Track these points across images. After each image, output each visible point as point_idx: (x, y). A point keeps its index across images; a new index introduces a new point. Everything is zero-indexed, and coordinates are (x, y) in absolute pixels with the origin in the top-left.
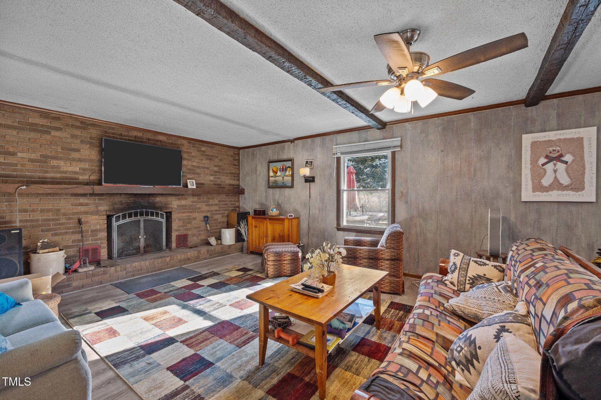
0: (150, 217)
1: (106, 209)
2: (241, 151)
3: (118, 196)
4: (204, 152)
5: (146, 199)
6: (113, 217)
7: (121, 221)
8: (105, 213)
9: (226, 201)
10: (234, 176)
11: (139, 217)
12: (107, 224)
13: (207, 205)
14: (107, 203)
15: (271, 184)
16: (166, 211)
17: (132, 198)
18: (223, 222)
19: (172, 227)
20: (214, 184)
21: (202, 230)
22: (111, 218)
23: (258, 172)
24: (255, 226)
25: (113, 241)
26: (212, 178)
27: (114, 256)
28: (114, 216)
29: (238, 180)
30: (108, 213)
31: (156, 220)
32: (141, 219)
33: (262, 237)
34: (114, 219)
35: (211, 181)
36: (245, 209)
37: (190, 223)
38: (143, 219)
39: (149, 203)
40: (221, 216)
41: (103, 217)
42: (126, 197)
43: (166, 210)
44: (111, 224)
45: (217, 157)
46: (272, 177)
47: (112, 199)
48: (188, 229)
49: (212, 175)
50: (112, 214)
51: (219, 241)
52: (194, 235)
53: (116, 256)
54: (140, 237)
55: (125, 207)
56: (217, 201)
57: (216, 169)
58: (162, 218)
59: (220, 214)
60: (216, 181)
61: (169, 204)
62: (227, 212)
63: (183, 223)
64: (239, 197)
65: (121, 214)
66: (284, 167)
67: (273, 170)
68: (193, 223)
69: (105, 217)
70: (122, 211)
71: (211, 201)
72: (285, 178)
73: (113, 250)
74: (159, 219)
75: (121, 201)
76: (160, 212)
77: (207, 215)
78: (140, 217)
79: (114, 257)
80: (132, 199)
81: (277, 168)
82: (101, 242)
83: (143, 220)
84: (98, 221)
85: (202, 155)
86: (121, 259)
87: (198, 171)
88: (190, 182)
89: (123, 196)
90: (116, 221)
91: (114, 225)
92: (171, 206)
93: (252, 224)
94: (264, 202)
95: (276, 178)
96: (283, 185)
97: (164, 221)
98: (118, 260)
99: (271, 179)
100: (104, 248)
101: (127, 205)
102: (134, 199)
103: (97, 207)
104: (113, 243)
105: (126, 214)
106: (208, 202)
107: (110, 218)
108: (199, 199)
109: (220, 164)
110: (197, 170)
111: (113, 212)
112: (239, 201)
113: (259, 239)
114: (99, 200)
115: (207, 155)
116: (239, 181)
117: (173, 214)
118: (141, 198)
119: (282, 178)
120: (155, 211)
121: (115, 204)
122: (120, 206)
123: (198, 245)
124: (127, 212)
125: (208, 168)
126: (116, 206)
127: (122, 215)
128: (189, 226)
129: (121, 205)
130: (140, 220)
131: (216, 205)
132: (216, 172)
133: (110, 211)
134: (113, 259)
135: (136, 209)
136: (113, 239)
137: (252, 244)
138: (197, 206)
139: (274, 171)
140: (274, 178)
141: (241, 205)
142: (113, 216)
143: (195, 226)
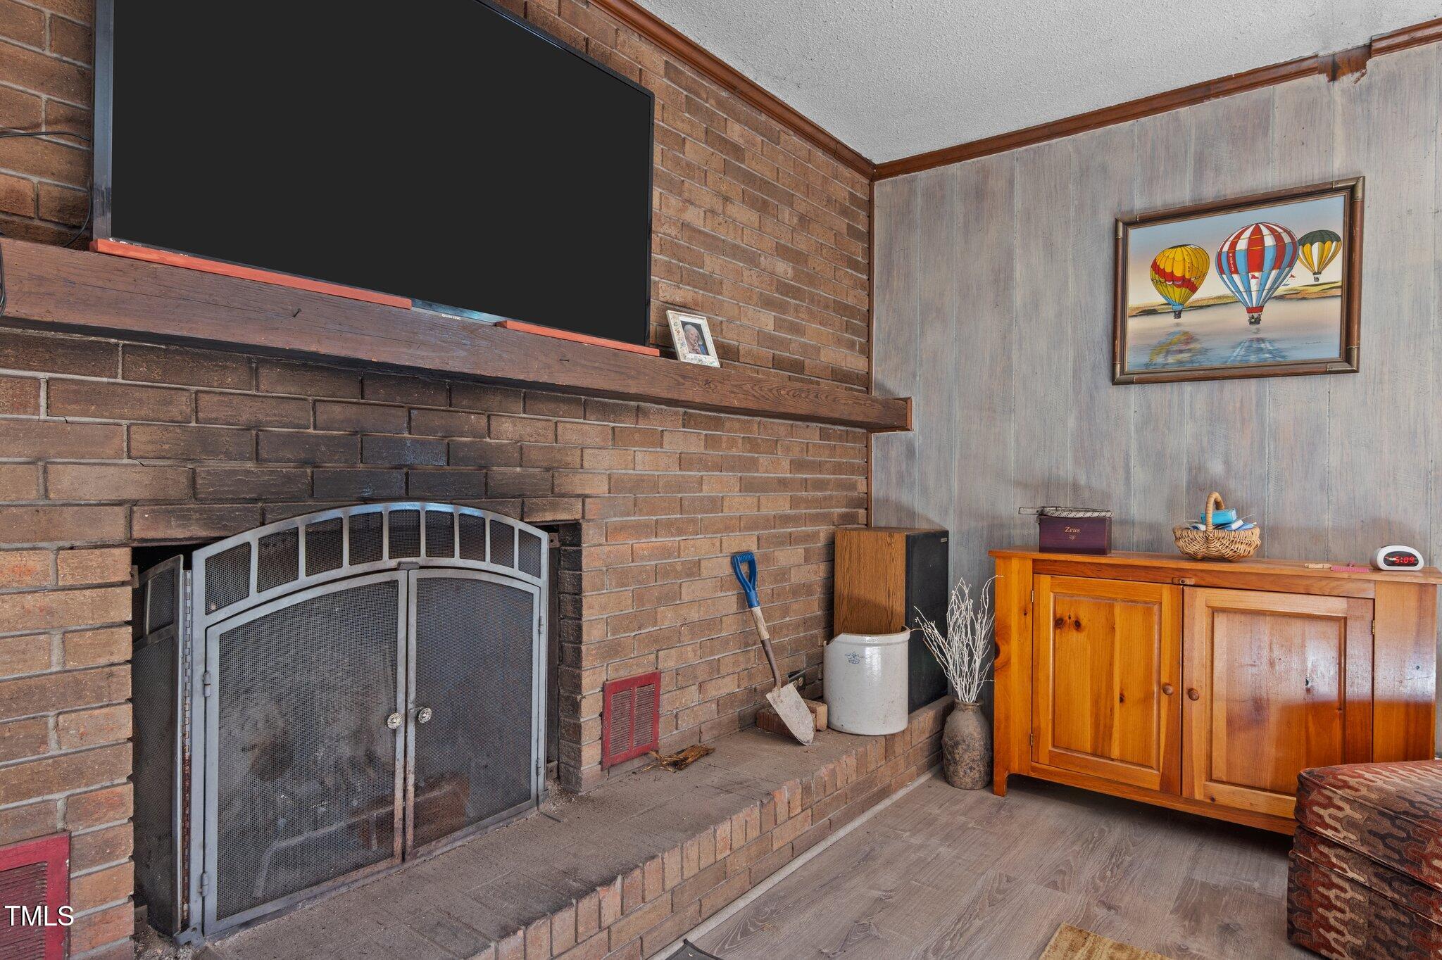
0: (457, 561)
1: (130, 493)
2: (883, 188)
3: (232, 380)
4: (736, 150)
5: (437, 421)
6: (188, 566)
7: (254, 597)
8: (114, 526)
9: (819, 466)
10: (848, 327)
11: (387, 562)
12: (137, 622)
13: (748, 486)
14: (141, 438)
15: (1133, 360)
16: (549, 517)
17: (337, 409)
18: (807, 589)
19: (579, 628)
20: (778, 363)
21: (725, 642)
22: (173, 574)
23: (1019, 297)
24: (1059, 623)
25: (187, 777)
26: (766, 320)
27: (195, 906)
28: (200, 557)
29: (867, 351)
30: (152, 530)
31: (494, 579)
32: (401, 576)
33: (1134, 693)
34: (195, 581)
35: (764, 338)
36: (912, 514)
37: (672, 597)
38: (415, 575)
39: (450, 453)
40: (800, 551)
41: (94, 558)
42: (290, 390)
43: (554, 507)
44: (173, 621)
45: (790, 201)
46: (1149, 312)
47: (182, 404)
48: (660, 642)
49: (768, 303)
50: (175, 532)
51: (822, 709)
52: (684, 676)
53: (212, 902)
54: (396, 721)
55: (289, 479)
56: (786, 464)
57: (783, 268)
58: (530, 566)
59: (791, 540)
60: (783, 344)
61: (566, 466)
62: (823, 531)
63: (639, 598)
64: (868, 446)
65: (252, 537)
66: (1269, 241)
67: (1155, 267)
68: (685, 598)
69: (120, 563)
70: (263, 513)
71: (764, 459)
72: (1272, 312)
73: (187, 859)
74: (514, 575)
75: (257, 426)
76: (519, 525)
77: (744, 548)
78: (393, 563)
79: (195, 919)
80: (337, 411)
81: (1200, 253)
82: (71, 802)
83: (413, 581)
84: (51, 599)
85: (726, 168)
86: (246, 924)
87: (712, 264)
88: (684, 324)
89: (272, 383)
90: (215, 599)
91: (198, 634)
92: (577, 483)
93: (1030, 609)
94: (1068, 469)
95: (1187, 318)
96: (1253, 359)
97: (538, 586)
98: (222, 935)
99: (1133, 325)
100: (105, 850)
101: (303, 463)
102: (352, 412)
103: (41, 463)
104: (187, 790)
105: (295, 532)
106: (752, 464)
107: (162, 567)
108: (711, 442)
109: (802, 243)
110: (707, 260)
111: (184, 517)
112: (867, 473)
113: (1096, 703)
114: (61, 397)
115: (749, 178)
116: (869, 357)
117: (590, 535)
118: (402, 413)
119: (1245, 317)
120: (489, 516)
121: (206, 443)
122: (250, 465)
123: (707, 738)
124: (300, 522)
125: (752, 260)
126: (213, 464)
127: (264, 542)
128: (668, 618)
129: (257, 458)
130: (393, 584)
131: (783, 484)
132: (785, 289)
133: (162, 505)
134: (183, 937)
135: (366, 501)
136: (187, 762)
137: (1034, 735)
138: (707, 491)
139: (1161, 275)
140: (1170, 320)
141: (877, 491)
142: (187, 550)
143: (694, 615)
